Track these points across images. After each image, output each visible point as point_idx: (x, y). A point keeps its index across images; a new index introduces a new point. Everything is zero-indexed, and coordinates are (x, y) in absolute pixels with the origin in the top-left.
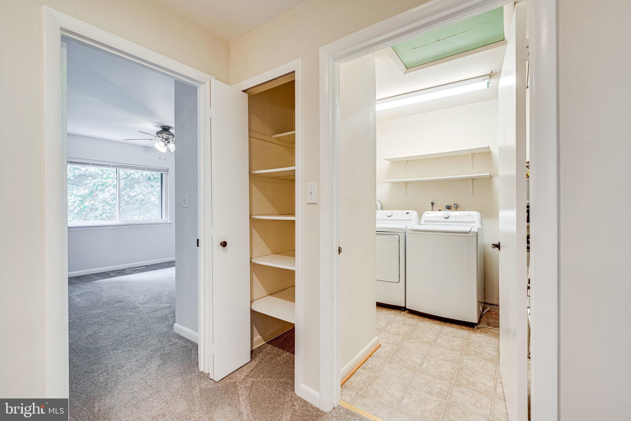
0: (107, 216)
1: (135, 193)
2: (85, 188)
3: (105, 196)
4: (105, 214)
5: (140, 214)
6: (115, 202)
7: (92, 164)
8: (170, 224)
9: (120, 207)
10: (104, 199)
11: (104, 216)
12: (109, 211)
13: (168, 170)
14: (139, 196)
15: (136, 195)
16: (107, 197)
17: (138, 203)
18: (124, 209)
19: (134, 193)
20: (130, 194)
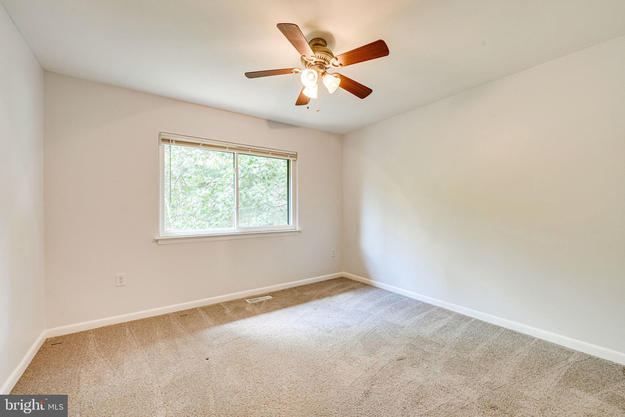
0: (226, 217)
1: (253, 191)
2: (207, 188)
3: (224, 196)
4: (224, 216)
5: (257, 216)
6: (233, 203)
7: (204, 145)
8: (299, 232)
9: (237, 208)
10: (223, 199)
11: (223, 218)
12: (228, 213)
13: (296, 155)
14: (257, 195)
15: (254, 194)
16: (225, 197)
17: (254, 204)
18: (242, 210)
19: (251, 192)
20: (247, 193)
